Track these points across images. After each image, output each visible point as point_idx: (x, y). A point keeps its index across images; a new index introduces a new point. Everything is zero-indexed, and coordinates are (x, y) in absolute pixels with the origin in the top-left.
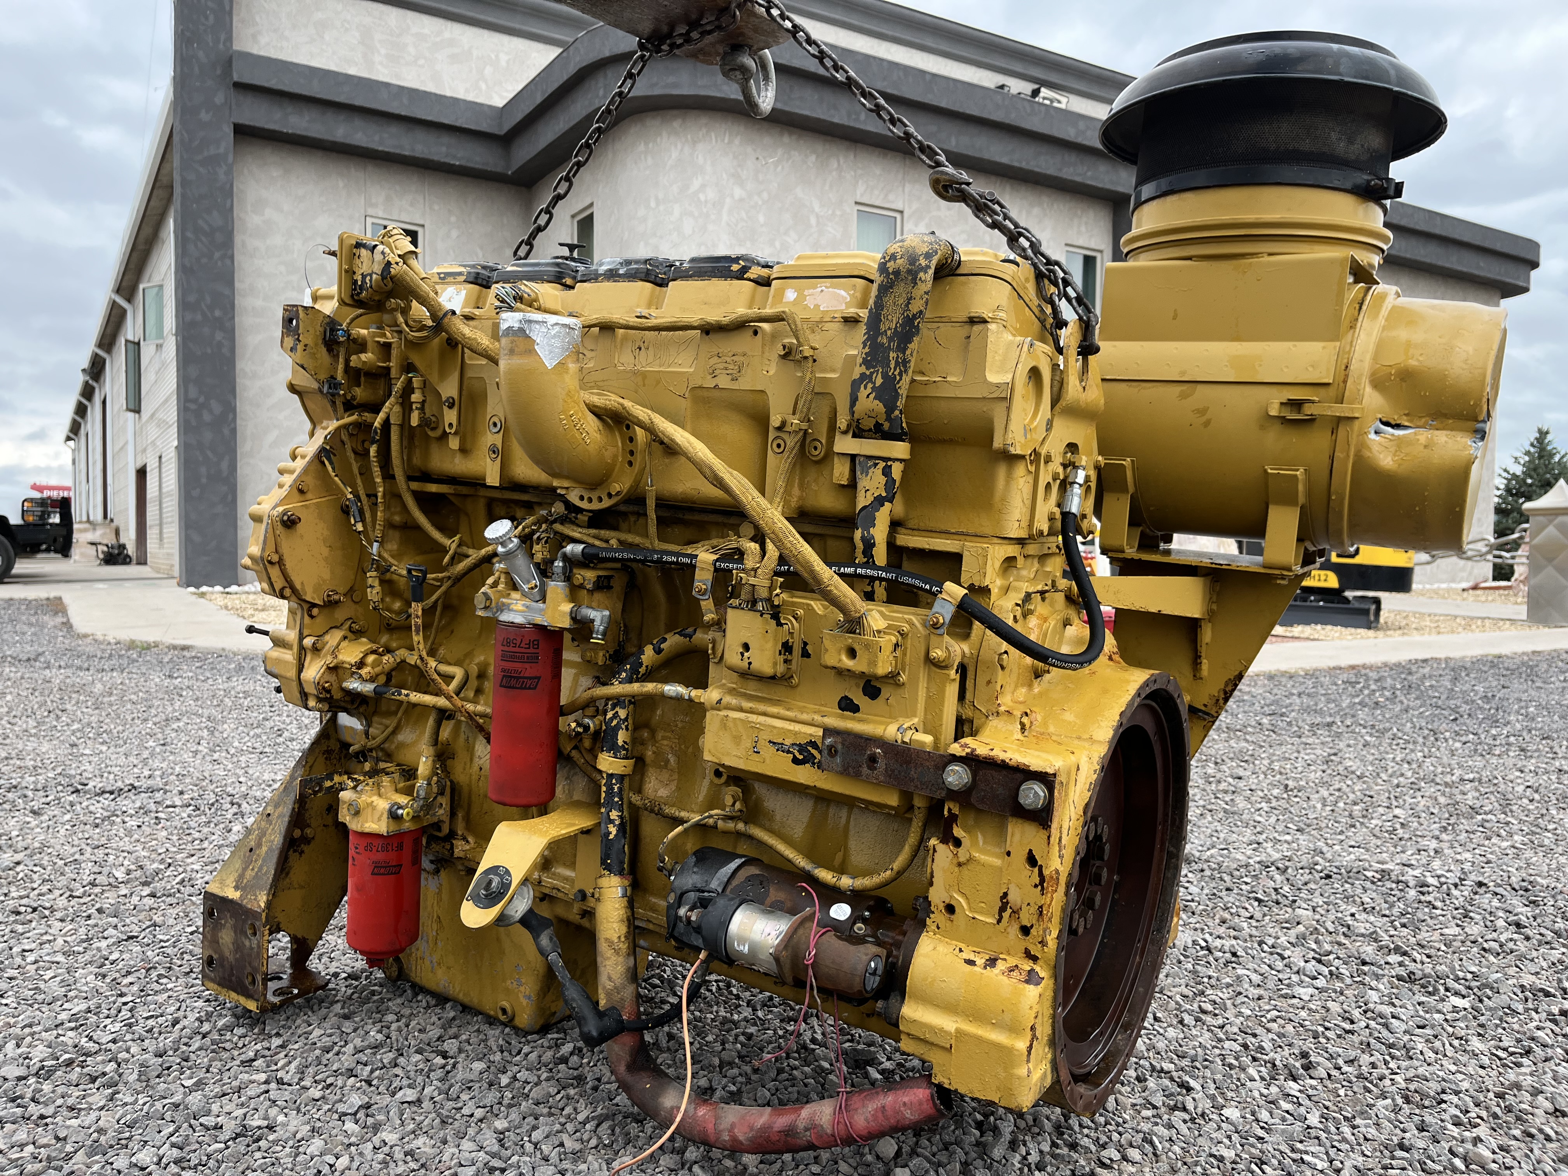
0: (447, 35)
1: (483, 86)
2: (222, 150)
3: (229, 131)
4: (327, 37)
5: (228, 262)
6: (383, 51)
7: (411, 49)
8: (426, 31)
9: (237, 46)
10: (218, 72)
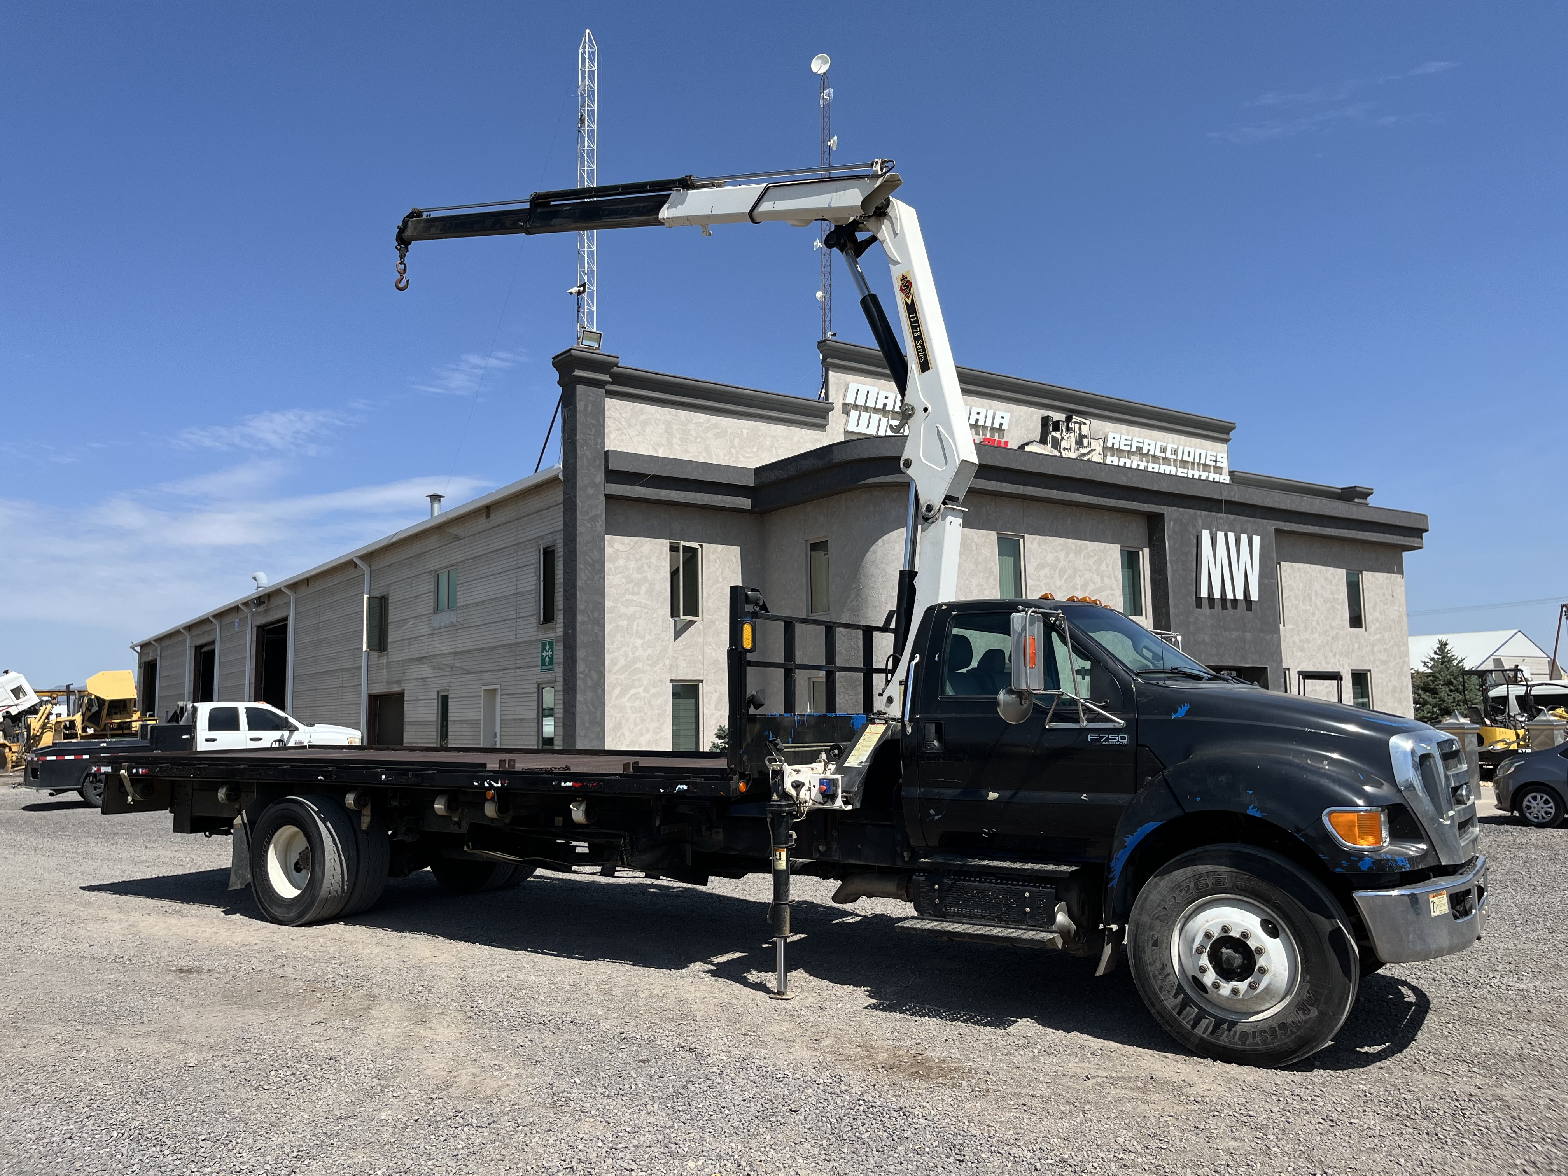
1: (734, 451)
2: (599, 512)
3: (603, 499)
4: (647, 431)
5: (602, 581)
6: (678, 436)
7: (693, 433)
8: (701, 420)
9: (608, 446)
10: (597, 463)
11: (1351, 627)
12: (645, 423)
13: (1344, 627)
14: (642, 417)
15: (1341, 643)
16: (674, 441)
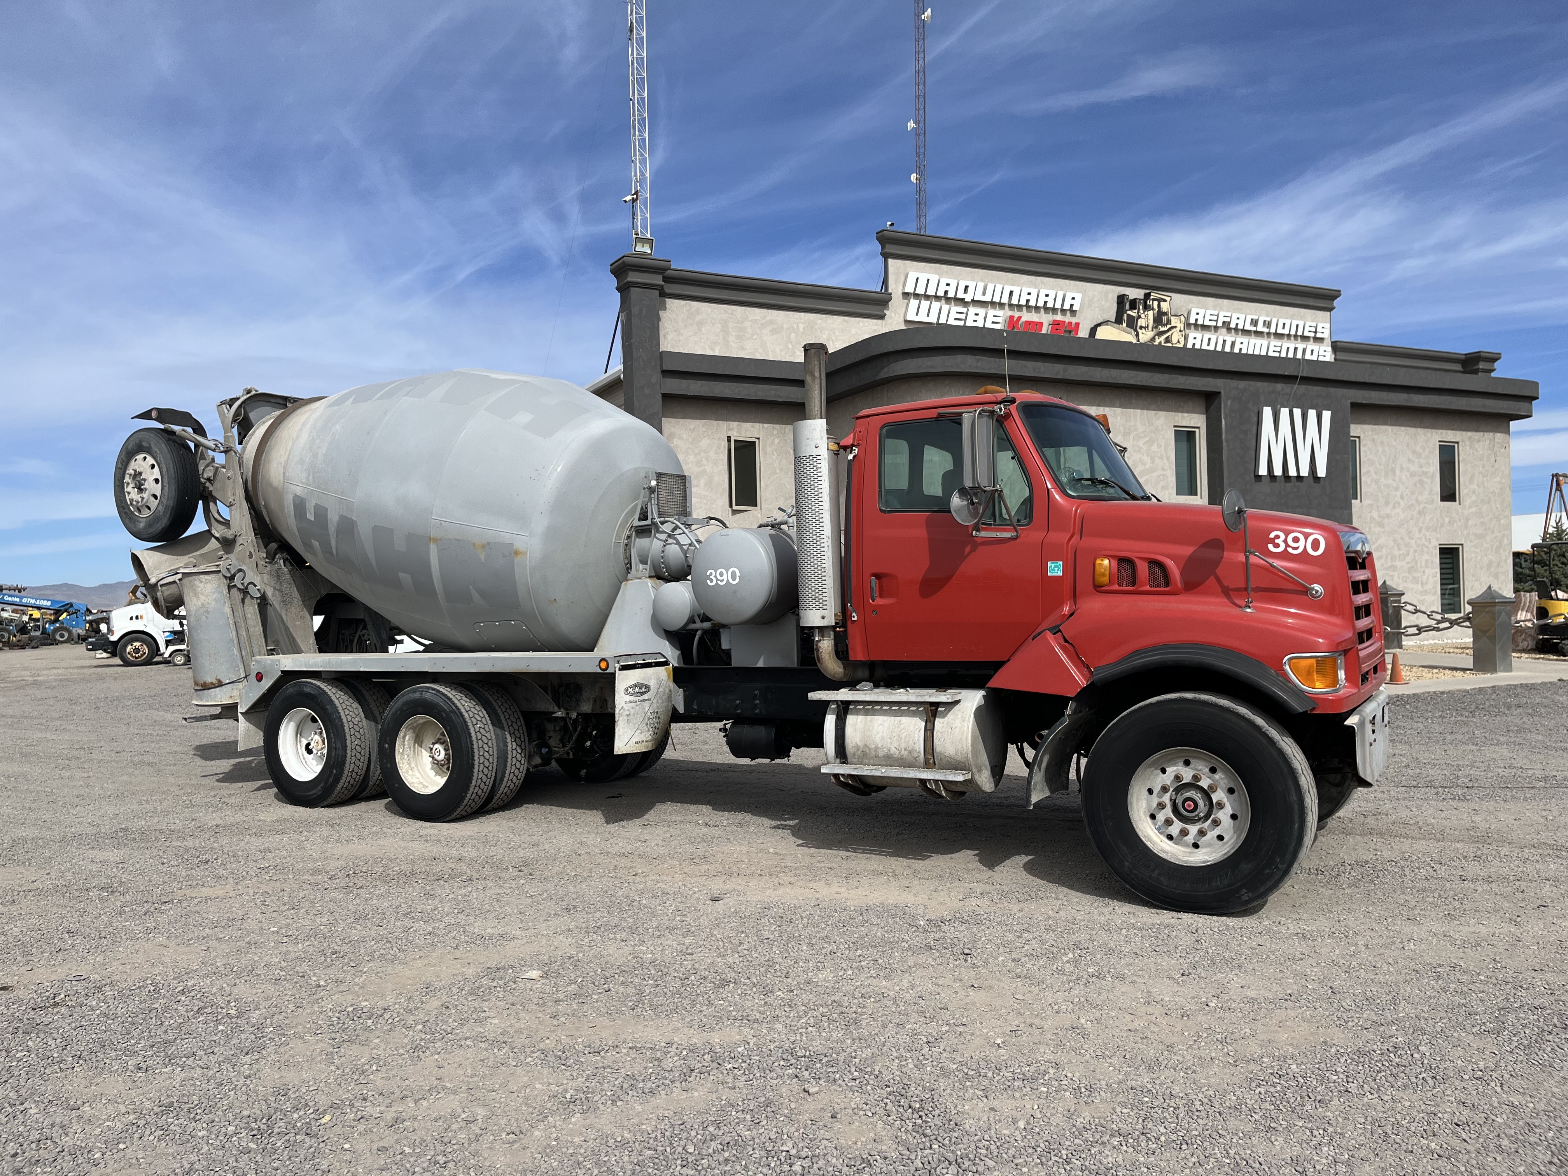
0: (769, 318)
1: (790, 346)
2: (656, 410)
3: (660, 397)
4: (703, 330)
6: (734, 334)
7: (749, 330)
8: (758, 317)
9: (663, 348)
10: (653, 364)
11: (1441, 500)
12: (701, 324)
13: (1433, 501)
14: (698, 318)
15: (1428, 517)
16: (731, 339)
